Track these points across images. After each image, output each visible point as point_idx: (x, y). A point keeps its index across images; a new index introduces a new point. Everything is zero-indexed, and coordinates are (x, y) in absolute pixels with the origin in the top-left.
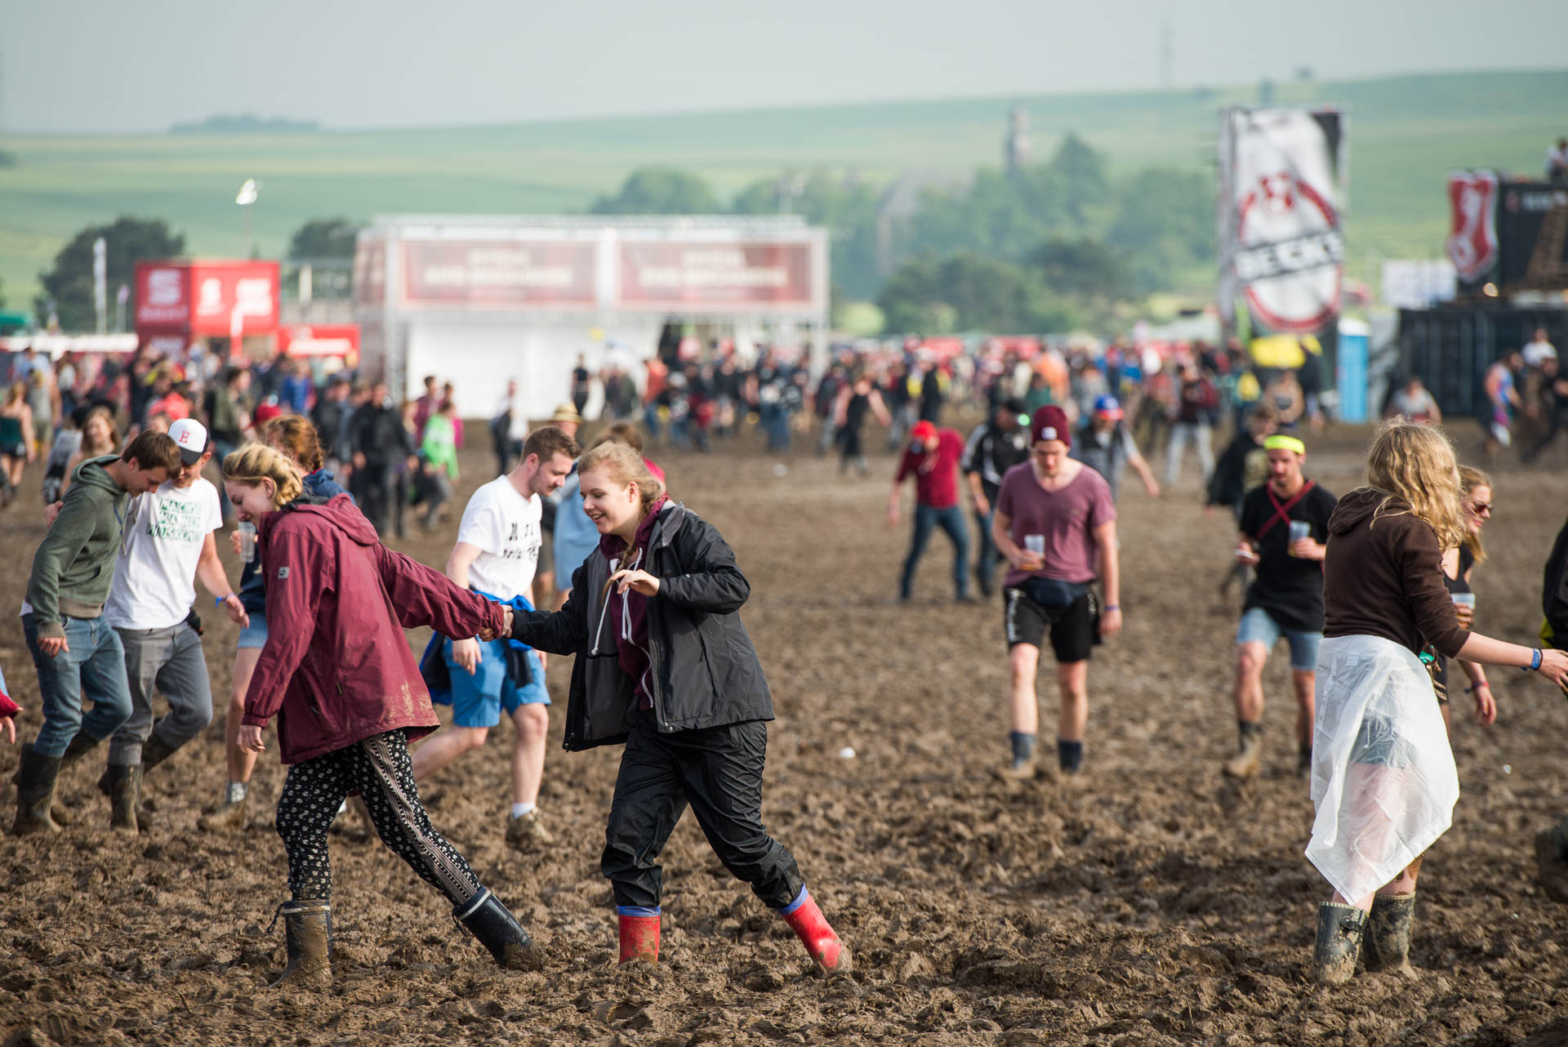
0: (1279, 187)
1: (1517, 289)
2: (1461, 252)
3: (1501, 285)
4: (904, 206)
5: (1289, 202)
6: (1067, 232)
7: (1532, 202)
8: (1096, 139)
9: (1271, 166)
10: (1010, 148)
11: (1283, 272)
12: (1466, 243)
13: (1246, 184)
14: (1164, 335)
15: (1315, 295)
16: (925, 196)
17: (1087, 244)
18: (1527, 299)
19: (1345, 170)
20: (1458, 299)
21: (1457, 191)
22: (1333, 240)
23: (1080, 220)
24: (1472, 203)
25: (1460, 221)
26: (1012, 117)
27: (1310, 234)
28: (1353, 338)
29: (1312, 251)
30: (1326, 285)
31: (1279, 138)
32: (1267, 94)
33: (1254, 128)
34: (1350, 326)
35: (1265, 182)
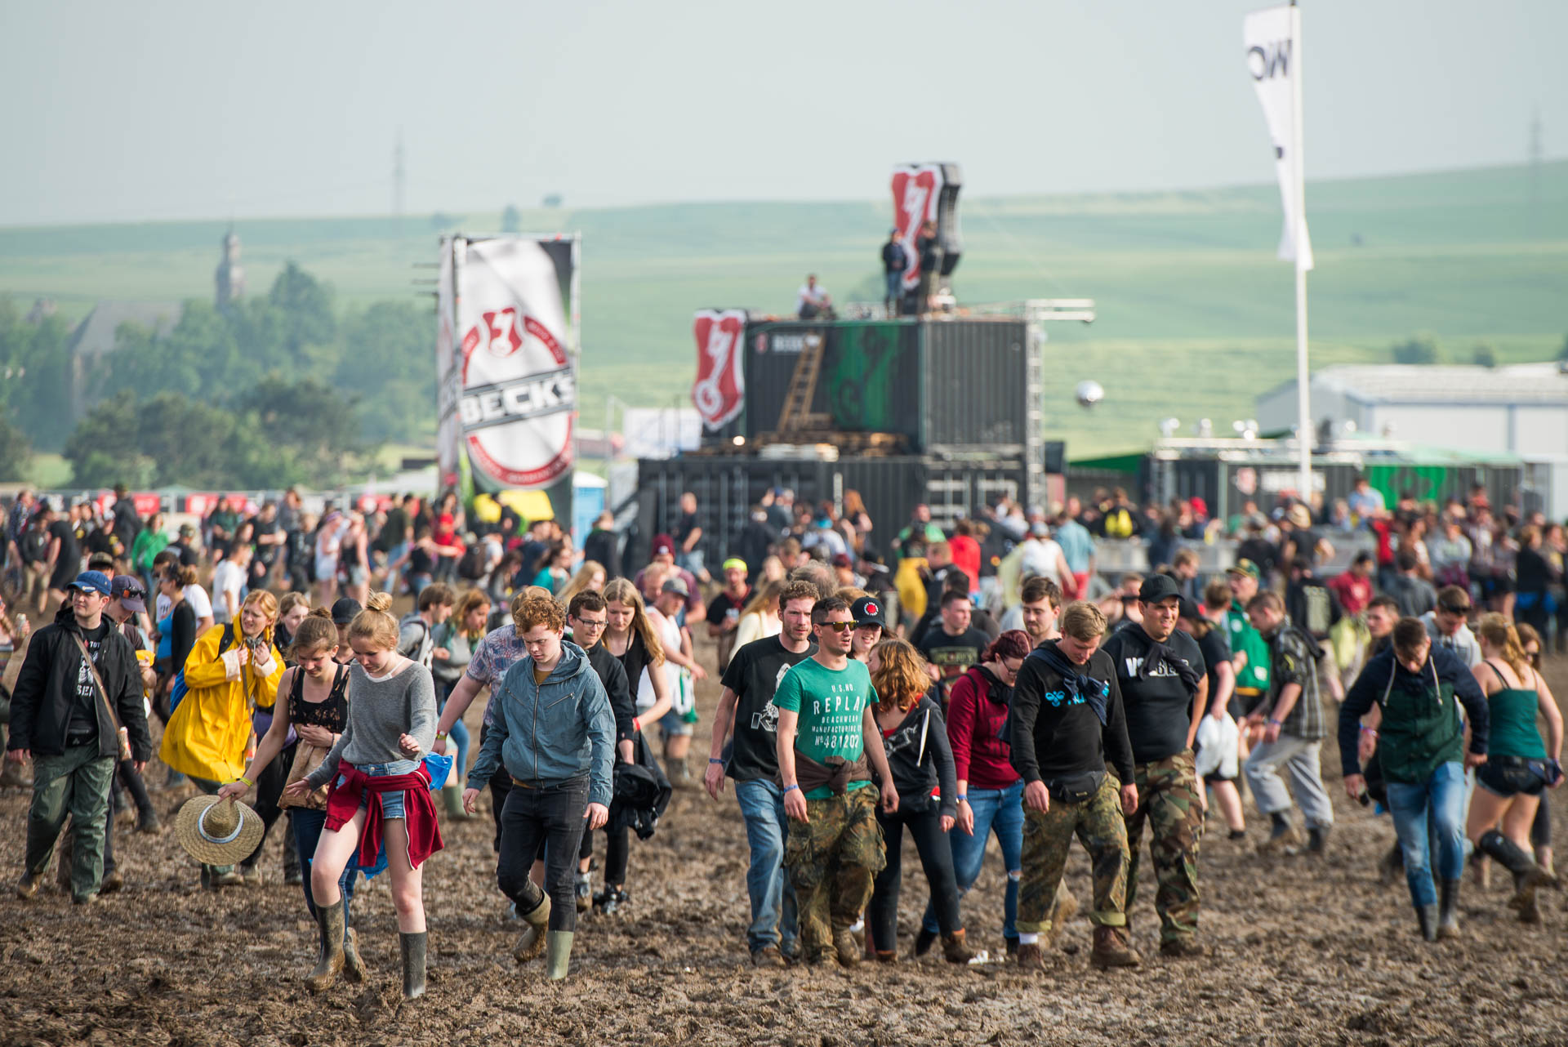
0: (503, 322)
1: (767, 442)
2: (707, 400)
3: (750, 435)
4: (100, 342)
5: (516, 341)
6: (286, 374)
7: (780, 344)
8: (318, 269)
9: (496, 301)
10: (222, 277)
11: (511, 419)
12: (711, 386)
13: (469, 319)
14: (387, 487)
15: (547, 446)
16: (122, 331)
17: (308, 387)
18: (776, 452)
19: (575, 304)
20: (703, 446)
21: (703, 330)
22: (564, 384)
23: (302, 361)
24: (719, 344)
25: (706, 366)
26: (226, 245)
27: (539, 377)
28: (587, 491)
29: (541, 395)
30: (556, 432)
31: (504, 268)
32: (510, 221)
33: (478, 257)
34: (584, 479)
35: (489, 317)
